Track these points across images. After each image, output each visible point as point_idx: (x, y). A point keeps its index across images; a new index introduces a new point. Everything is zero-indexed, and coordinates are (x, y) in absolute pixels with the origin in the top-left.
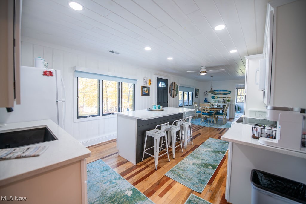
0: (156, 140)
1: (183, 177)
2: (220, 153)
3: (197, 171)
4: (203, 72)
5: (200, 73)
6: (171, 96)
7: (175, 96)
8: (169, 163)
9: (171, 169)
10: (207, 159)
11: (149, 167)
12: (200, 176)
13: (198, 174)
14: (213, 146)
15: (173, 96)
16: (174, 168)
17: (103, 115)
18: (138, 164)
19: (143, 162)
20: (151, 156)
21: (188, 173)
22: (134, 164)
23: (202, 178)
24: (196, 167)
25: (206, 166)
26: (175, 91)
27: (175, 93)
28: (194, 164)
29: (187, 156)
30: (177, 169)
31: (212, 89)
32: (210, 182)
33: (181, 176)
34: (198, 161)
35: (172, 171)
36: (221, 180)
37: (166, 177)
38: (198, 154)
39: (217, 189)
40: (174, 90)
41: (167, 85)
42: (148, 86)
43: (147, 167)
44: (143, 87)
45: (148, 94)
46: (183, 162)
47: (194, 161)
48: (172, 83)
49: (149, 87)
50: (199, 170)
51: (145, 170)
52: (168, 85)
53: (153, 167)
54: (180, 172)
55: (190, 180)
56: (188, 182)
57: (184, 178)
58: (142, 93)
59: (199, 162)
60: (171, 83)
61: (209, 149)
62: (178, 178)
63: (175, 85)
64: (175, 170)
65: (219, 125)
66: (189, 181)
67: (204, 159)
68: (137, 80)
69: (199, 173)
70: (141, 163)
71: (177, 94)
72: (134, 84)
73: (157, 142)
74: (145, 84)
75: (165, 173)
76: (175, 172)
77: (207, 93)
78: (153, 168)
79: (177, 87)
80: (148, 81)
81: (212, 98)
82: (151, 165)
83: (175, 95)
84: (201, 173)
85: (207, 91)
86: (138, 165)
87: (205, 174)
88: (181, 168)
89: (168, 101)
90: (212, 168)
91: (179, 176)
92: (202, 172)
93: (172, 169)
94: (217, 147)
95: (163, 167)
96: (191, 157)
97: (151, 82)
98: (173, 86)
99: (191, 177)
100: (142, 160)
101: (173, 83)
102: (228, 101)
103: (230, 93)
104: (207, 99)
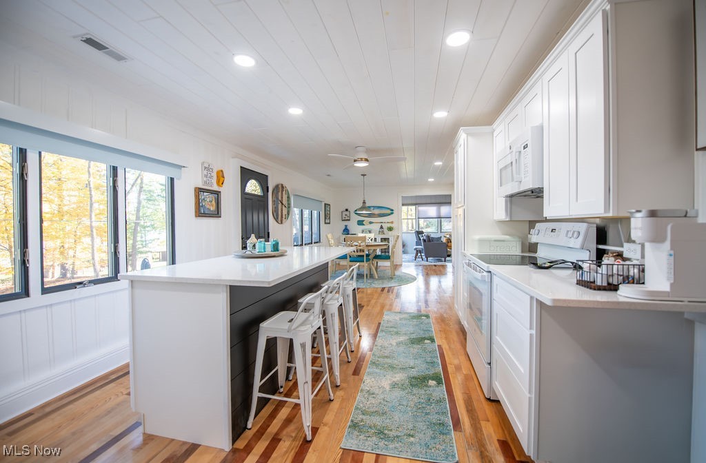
0: (303, 346)
1: (392, 434)
2: (426, 341)
3: (411, 403)
4: (362, 159)
5: (355, 161)
6: (276, 219)
7: (284, 219)
8: (335, 406)
9: (349, 423)
10: (412, 364)
11: (280, 440)
12: (427, 414)
13: (420, 411)
14: (404, 330)
15: (279, 219)
16: (354, 415)
17: (45, 291)
18: (241, 444)
19: (255, 430)
20: (270, 399)
21: (396, 418)
22: (222, 450)
23: (434, 418)
24: (403, 393)
25: (420, 381)
26: (284, 208)
27: (285, 212)
28: (394, 386)
29: (368, 370)
30: (364, 417)
31: (364, 202)
32: (457, 424)
33: (386, 432)
34: (396, 375)
35: (355, 426)
36: (470, 408)
37: (351, 455)
38: (387, 357)
39: (479, 435)
40: (282, 204)
41: (265, 188)
42: (215, 188)
43: (276, 440)
44: (199, 191)
45: (217, 214)
46: (368, 389)
47: (388, 377)
48: (277, 186)
49: (217, 193)
50: (416, 400)
51: (274, 455)
52: (268, 191)
53: (294, 435)
54: (377, 421)
55: (412, 436)
56: (412, 443)
57: (397, 437)
58: (199, 210)
59: (399, 377)
60: (275, 185)
61: (402, 338)
62: (381, 444)
63: (284, 192)
64: (362, 420)
65: (385, 281)
66: (412, 439)
67: (407, 365)
68: (180, 167)
69: (419, 407)
70: (248, 434)
71: (288, 214)
72: (172, 180)
73: (304, 351)
74: (205, 182)
75: (340, 441)
76: (364, 426)
77: (347, 213)
78: (295, 439)
79: (288, 197)
80: (214, 175)
81: (358, 224)
82: (284, 432)
83: (284, 216)
84: (424, 405)
85: (347, 210)
86: (242, 447)
87: (433, 405)
88: (372, 410)
89: (268, 233)
90: (434, 382)
91: (381, 433)
92: (422, 401)
93: (352, 421)
94: (411, 329)
95: (325, 425)
96: (377, 371)
97: (224, 177)
98: (280, 194)
99: (410, 426)
100: (249, 425)
101: (280, 186)
102: (390, 229)
103: (392, 213)
104: (348, 228)
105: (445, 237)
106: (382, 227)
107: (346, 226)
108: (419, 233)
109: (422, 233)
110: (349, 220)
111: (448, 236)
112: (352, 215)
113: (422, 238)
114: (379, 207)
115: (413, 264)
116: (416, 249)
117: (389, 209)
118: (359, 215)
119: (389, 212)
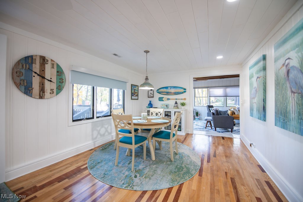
77: (152, 92)
81: (159, 100)
102: (183, 104)
103: (185, 92)
104: (152, 103)
105: (230, 110)
106: (176, 103)
107: (150, 101)
108: (210, 107)
109: (212, 107)
110: (153, 97)
111: (232, 109)
112: (156, 93)
113: (212, 111)
114: (175, 87)
115: (204, 133)
116: (206, 120)
117: (182, 88)
118: (160, 93)
119: (182, 90)
